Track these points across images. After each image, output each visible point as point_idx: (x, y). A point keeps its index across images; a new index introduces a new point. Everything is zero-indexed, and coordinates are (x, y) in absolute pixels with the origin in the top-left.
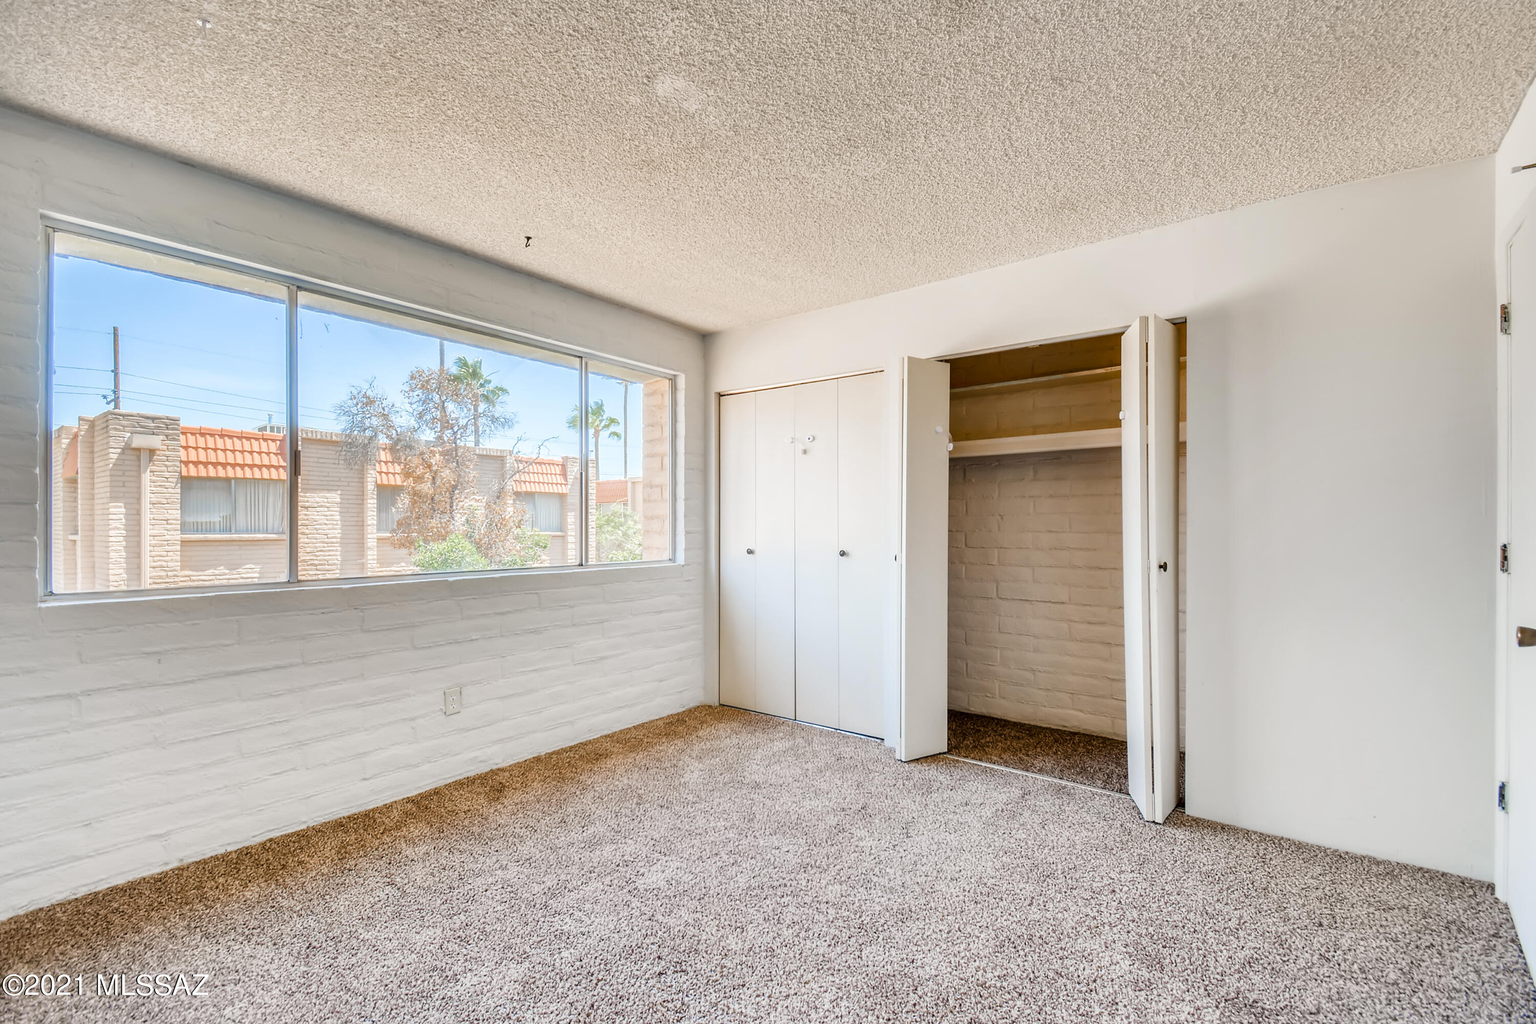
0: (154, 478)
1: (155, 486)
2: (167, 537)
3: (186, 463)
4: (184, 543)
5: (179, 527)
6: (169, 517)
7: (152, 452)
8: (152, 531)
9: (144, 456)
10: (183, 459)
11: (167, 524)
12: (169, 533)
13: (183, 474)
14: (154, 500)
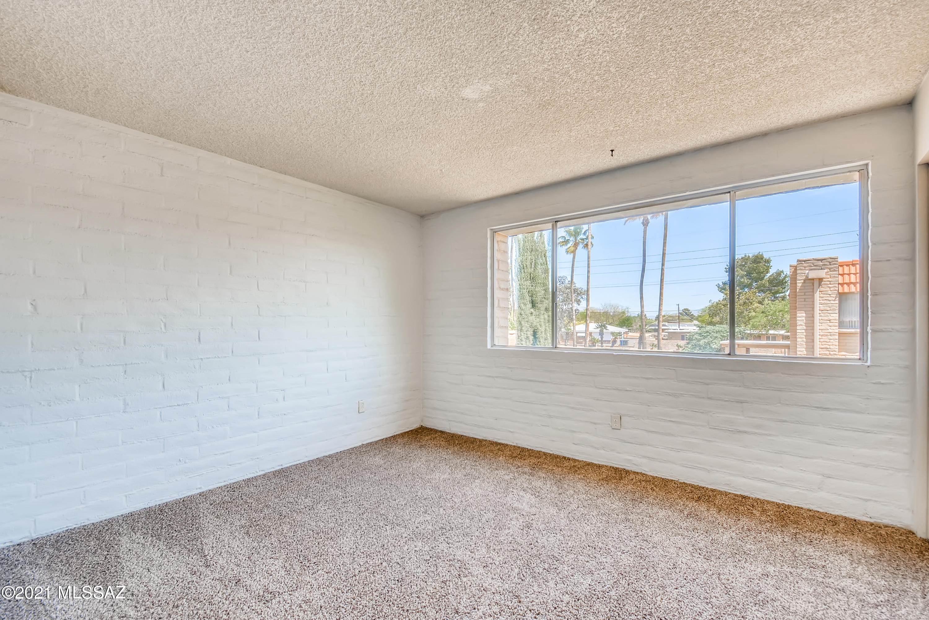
0: (822, 295)
1: (823, 300)
2: (830, 331)
3: (842, 285)
4: (840, 334)
5: (837, 324)
6: (831, 318)
7: (821, 280)
8: (820, 327)
9: (816, 283)
10: (840, 282)
11: (830, 322)
12: (831, 328)
13: (840, 291)
14: (822, 308)
